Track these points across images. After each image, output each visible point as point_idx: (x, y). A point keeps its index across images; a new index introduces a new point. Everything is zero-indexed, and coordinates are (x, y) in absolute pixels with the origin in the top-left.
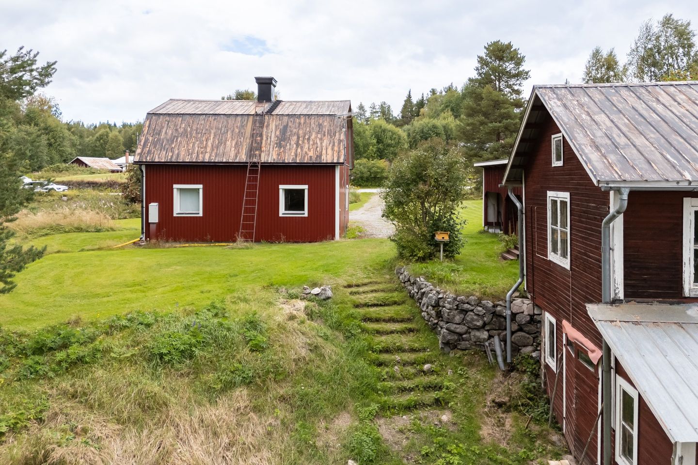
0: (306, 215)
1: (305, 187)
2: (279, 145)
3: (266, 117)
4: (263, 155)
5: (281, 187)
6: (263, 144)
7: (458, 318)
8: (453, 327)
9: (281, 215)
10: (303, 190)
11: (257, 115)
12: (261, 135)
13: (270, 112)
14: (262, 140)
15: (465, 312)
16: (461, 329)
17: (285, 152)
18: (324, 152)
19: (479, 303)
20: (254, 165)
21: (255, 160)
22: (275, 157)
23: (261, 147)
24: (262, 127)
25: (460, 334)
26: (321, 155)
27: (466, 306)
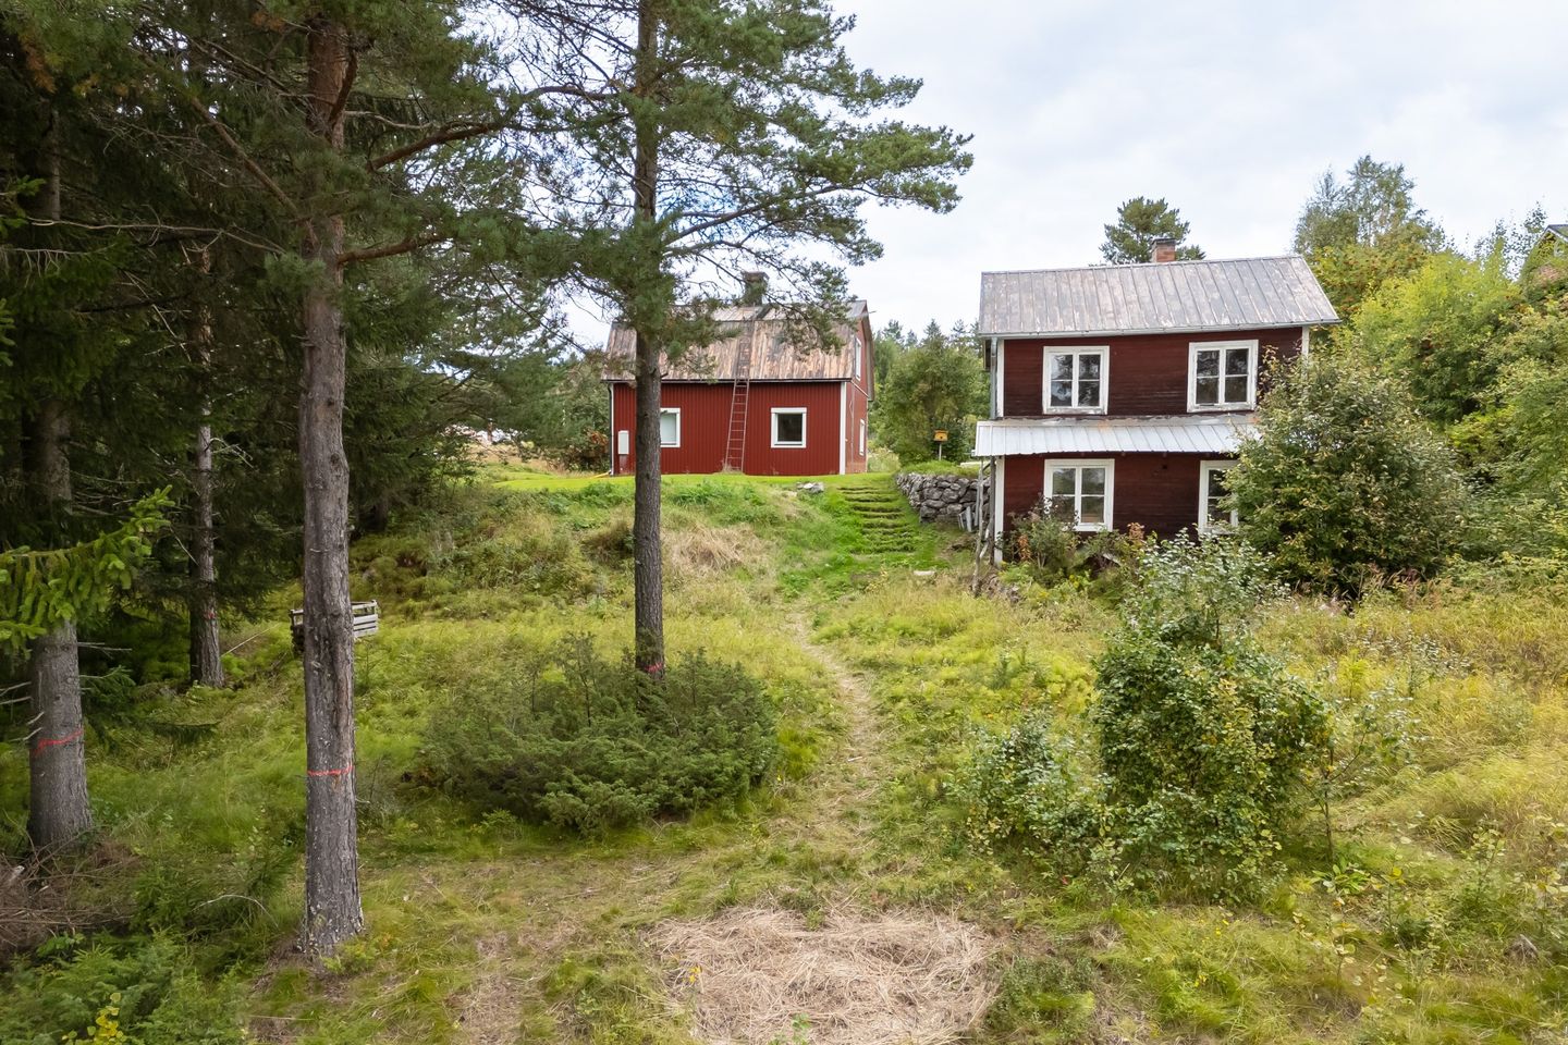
0: (804, 446)
1: (803, 410)
2: (772, 358)
3: (757, 324)
4: (752, 370)
5: (774, 410)
6: (753, 357)
7: (936, 495)
8: (931, 502)
9: (773, 446)
10: (800, 415)
11: (744, 321)
12: (750, 347)
13: (761, 316)
14: (751, 351)
15: (943, 488)
16: (939, 504)
17: (778, 366)
18: (827, 365)
19: (956, 481)
20: (742, 382)
21: (742, 377)
22: (766, 372)
23: (749, 361)
24: (751, 336)
25: (937, 509)
26: (823, 369)
27: (945, 483)
